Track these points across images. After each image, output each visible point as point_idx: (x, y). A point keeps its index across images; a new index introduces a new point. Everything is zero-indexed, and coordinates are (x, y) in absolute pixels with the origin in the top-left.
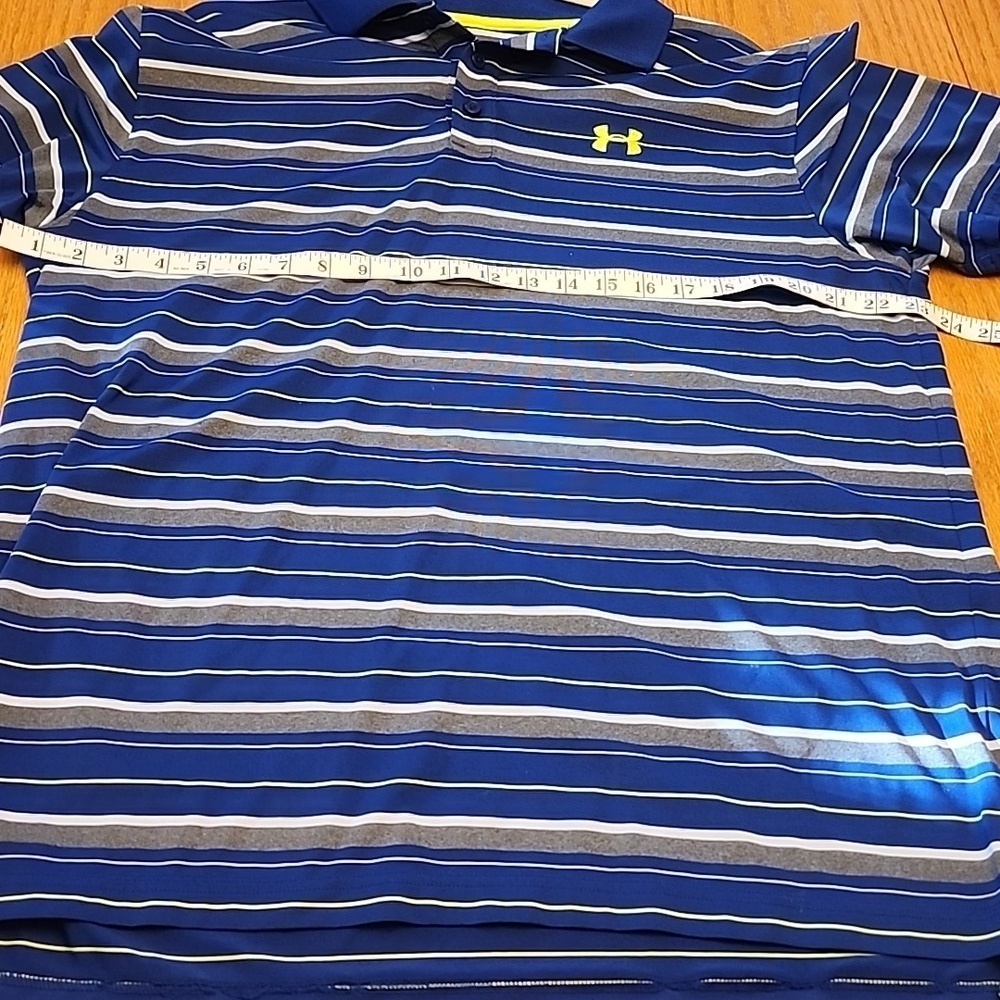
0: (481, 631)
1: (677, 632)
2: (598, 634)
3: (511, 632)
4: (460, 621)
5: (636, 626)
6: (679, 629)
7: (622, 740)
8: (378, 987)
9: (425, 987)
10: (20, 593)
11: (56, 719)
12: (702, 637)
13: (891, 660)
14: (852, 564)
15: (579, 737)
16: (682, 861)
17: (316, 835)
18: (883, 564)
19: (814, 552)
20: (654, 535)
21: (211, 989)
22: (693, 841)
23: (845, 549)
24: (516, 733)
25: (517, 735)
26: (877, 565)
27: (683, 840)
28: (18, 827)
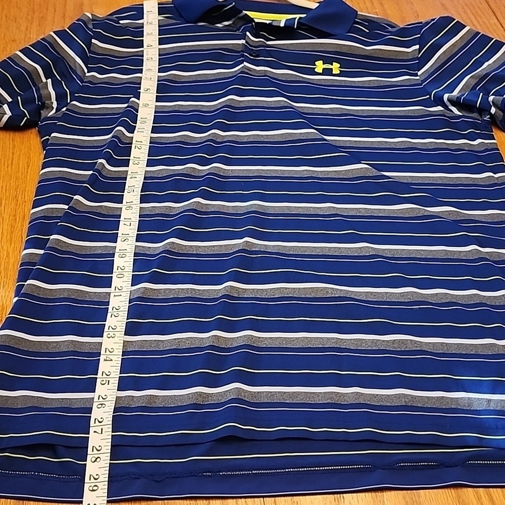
0: (272, 297)
1: (374, 294)
2: (333, 296)
3: (287, 296)
4: (261, 293)
5: (353, 292)
6: (375, 292)
7: (348, 348)
8: (226, 474)
9: (250, 472)
10: (39, 286)
11: (58, 347)
12: (388, 296)
13: (488, 303)
14: (464, 258)
15: (326, 346)
16: (383, 406)
17: (192, 397)
18: (480, 256)
19: (444, 253)
20: (360, 248)
21: (137, 476)
22: (388, 395)
23: (460, 251)
24: (292, 345)
25: (293, 347)
26: (477, 257)
27: (382, 395)
28: (39, 399)
